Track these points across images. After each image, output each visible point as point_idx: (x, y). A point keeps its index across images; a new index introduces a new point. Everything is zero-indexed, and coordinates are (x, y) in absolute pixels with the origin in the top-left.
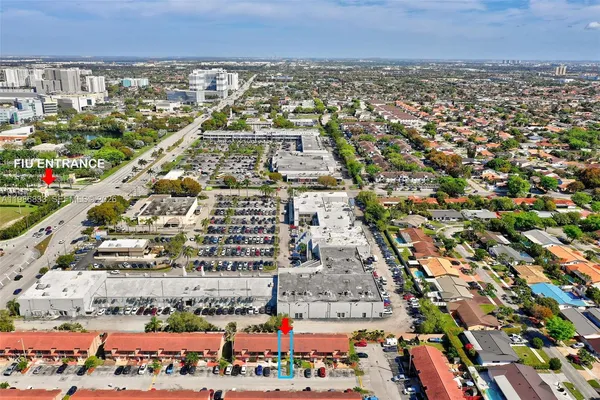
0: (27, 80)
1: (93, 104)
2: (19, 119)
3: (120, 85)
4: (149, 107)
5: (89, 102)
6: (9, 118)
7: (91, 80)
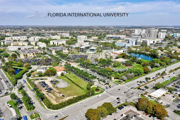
0: (141, 33)
1: (155, 43)
2: (126, 46)
3: (173, 36)
4: (177, 46)
5: (154, 42)
6: (124, 46)
7: (160, 34)
